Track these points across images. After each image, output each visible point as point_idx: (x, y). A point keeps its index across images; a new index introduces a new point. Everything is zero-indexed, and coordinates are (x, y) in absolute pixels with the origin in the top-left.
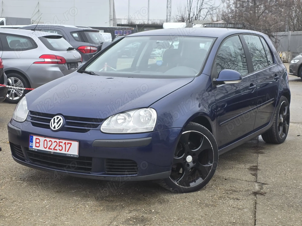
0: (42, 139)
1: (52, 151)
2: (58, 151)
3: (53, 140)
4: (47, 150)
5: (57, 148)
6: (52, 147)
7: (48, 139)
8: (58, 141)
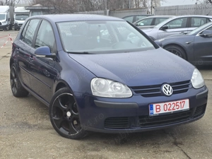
0: (162, 105)
1: (172, 111)
2: (176, 110)
3: (171, 103)
4: (167, 111)
5: (175, 108)
6: (171, 108)
7: (167, 103)
8: (175, 102)
